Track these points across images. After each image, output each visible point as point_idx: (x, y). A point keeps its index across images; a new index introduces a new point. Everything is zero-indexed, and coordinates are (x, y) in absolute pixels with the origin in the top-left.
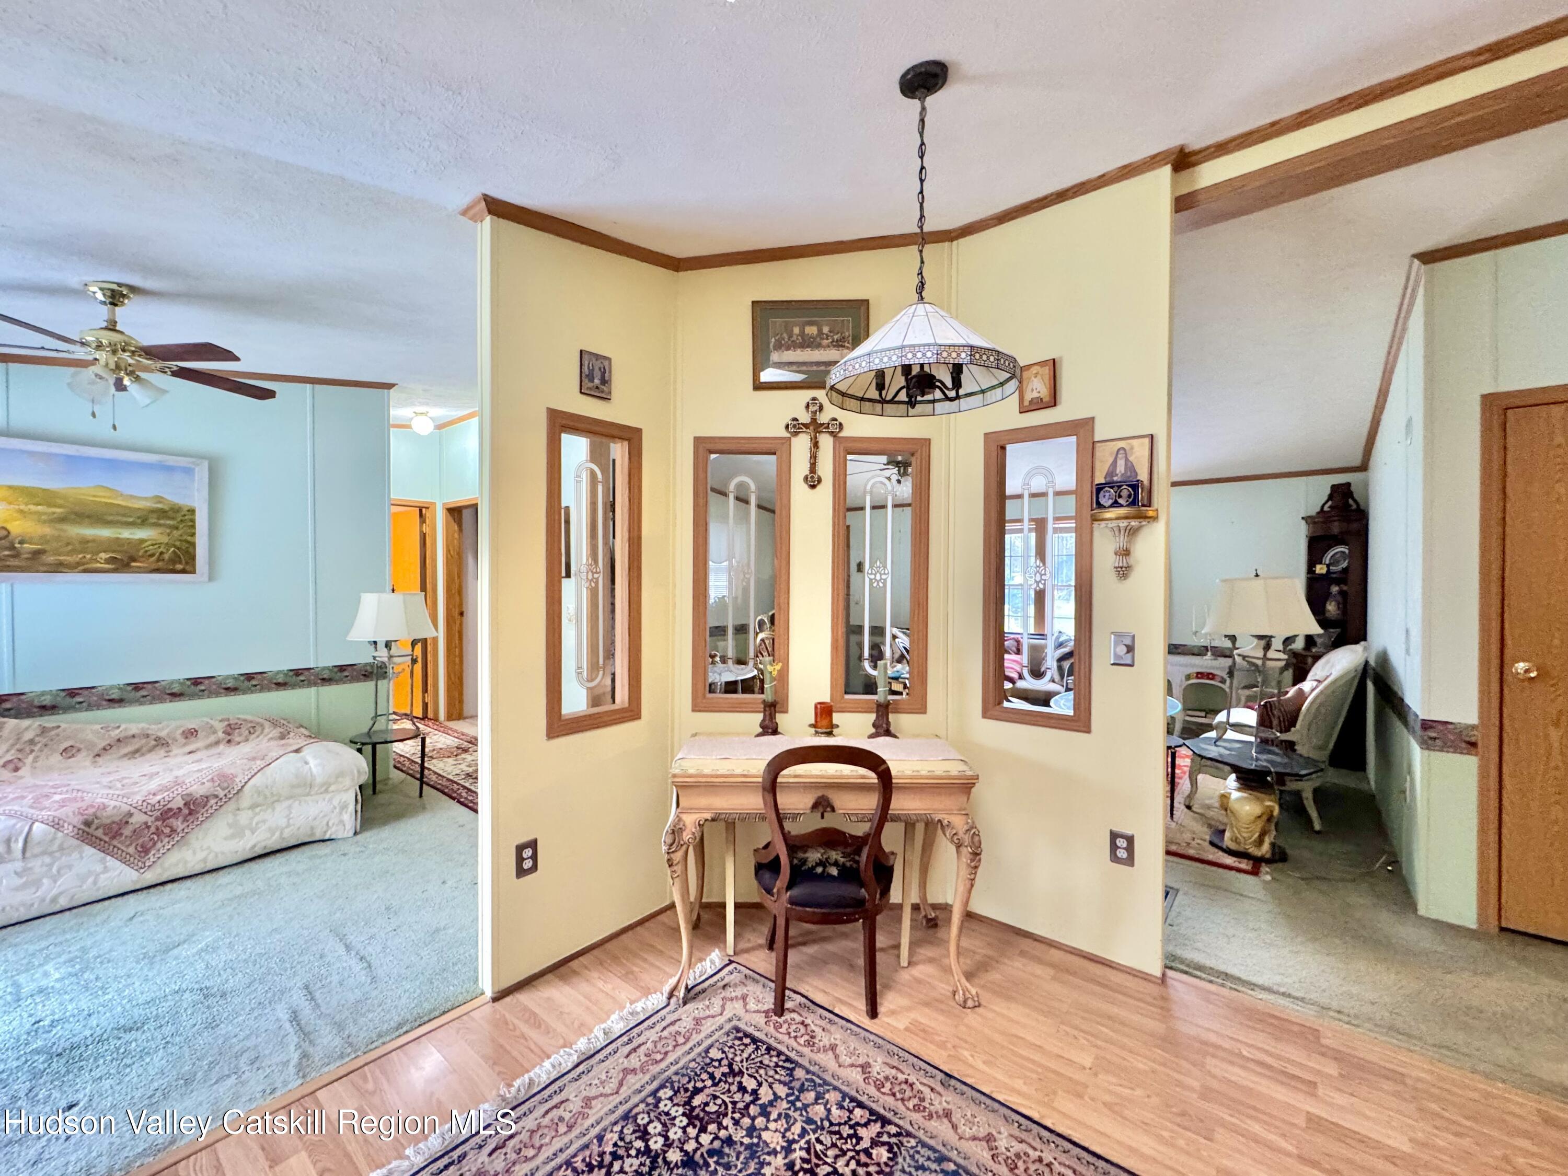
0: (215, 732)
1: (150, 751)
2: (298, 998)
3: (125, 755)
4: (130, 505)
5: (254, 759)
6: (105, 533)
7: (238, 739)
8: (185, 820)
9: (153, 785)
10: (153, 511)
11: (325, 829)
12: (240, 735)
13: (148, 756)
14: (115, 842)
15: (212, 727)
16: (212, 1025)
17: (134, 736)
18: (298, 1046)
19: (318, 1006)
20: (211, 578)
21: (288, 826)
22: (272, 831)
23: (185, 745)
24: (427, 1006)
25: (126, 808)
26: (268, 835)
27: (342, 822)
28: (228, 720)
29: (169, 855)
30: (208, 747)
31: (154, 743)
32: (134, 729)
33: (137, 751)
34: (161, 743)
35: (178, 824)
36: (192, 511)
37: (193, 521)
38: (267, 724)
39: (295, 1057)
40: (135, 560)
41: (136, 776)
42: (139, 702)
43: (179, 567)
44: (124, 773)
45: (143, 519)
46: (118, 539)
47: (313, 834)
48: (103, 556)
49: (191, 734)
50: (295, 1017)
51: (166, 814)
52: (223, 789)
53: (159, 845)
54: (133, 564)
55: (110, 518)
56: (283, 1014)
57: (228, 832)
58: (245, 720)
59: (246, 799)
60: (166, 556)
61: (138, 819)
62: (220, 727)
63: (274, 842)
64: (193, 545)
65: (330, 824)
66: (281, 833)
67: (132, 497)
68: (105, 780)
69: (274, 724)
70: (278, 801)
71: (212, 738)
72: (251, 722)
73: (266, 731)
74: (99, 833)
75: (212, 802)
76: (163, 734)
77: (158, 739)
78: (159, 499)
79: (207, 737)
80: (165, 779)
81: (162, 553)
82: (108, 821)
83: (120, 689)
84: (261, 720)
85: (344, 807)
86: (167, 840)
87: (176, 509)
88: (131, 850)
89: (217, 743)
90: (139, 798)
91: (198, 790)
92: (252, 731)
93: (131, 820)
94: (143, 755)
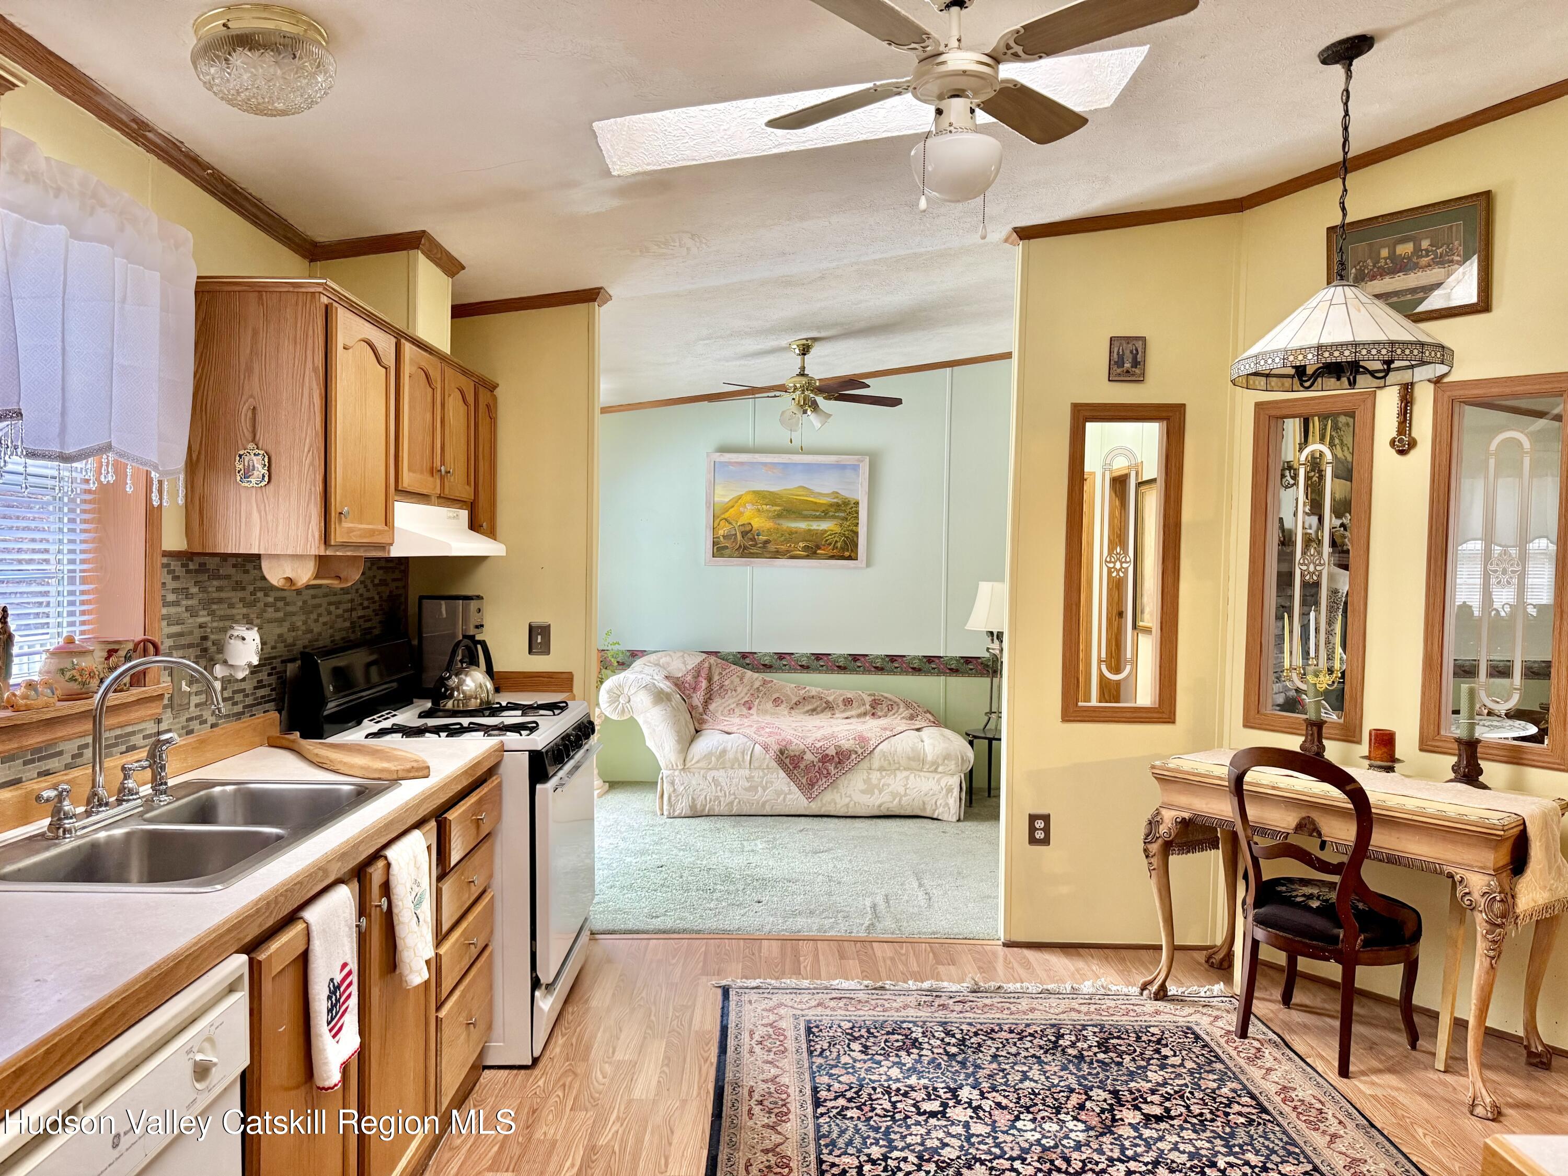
0: (864, 704)
1: (822, 711)
2: (880, 900)
3: (807, 712)
4: (818, 501)
5: (885, 729)
6: (802, 525)
7: (880, 714)
8: (836, 767)
9: (819, 735)
10: (831, 505)
11: (934, 807)
12: (882, 710)
13: (821, 715)
14: (795, 772)
15: (862, 699)
16: (830, 894)
17: (813, 697)
18: (870, 919)
19: (889, 907)
20: (868, 565)
21: (906, 795)
22: (894, 795)
23: (844, 711)
24: (956, 930)
25: (802, 747)
26: (891, 798)
27: (947, 804)
28: (874, 695)
29: (825, 792)
30: (859, 716)
31: (824, 705)
32: (814, 691)
33: (814, 710)
34: (829, 707)
35: (831, 768)
36: (857, 504)
37: (857, 513)
38: (902, 705)
39: (867, 923)
40: (820, 548)
41: (810, 727)
42: (818, 670)
43: (847, 554)
44: (803, 723)
45: (825, 513)
46: (810, 530)
47: (924, 809)
48: (801, 544)
49: (848, 702)
50: (874, 907)
51: (825, 759)
52: (861, 748)
53: (820, 783)
54: (819, 552)
55: (805, 513)
56: (868, 902)
57: (863, 787)
58: (886, 698)
59: (876, 762)
60: (839, 545)
61: (809, 757)
62: (868, 700)
63: (895, 808)
64: (856, 533)
65: (938, 803)
66: (900, 801)
67: (820, 494)
68: (794, 725)
69: (908, 705)
70: (898, 769)
71: (862, 710)
72: (890, 700)
73: (901, 710)
74: (787, 761)
75: (854, 756)
76: (831, 699)
77: (827, 702)
78: (836, 495)
79: (859, 707)
80: (826, 731)
81: (836, 542)
82: (792, 754)
83: (808, 657)
84: (897, 700)
85: (950, 790)
86: (824, 780)
87: (846, 503)
88: (804, 781)
89: (865, 714)
90: (809, 741)
91: (846, 745)
92: (890, 708)
93: (805, 757)
94: (817, 713)
